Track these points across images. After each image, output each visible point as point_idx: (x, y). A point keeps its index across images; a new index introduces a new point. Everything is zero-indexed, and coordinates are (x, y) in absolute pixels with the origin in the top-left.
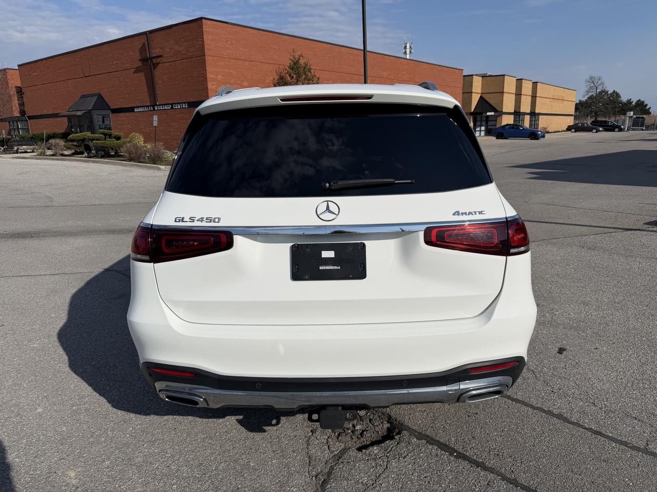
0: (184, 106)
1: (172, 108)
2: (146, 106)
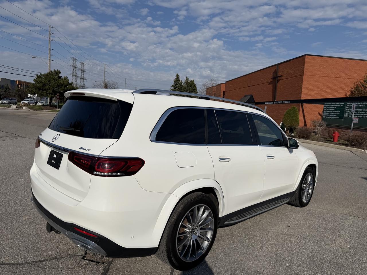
0: (288, 103)
1: (282, 103)
2: (270, 102)
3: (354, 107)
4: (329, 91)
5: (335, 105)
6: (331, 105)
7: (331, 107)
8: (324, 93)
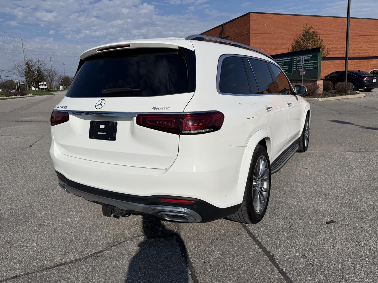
3: (302, 60)
4: (273, 48)
5: (283, 60)
6: (279, 61)
7: (279, 62)
8: (270, 50)
